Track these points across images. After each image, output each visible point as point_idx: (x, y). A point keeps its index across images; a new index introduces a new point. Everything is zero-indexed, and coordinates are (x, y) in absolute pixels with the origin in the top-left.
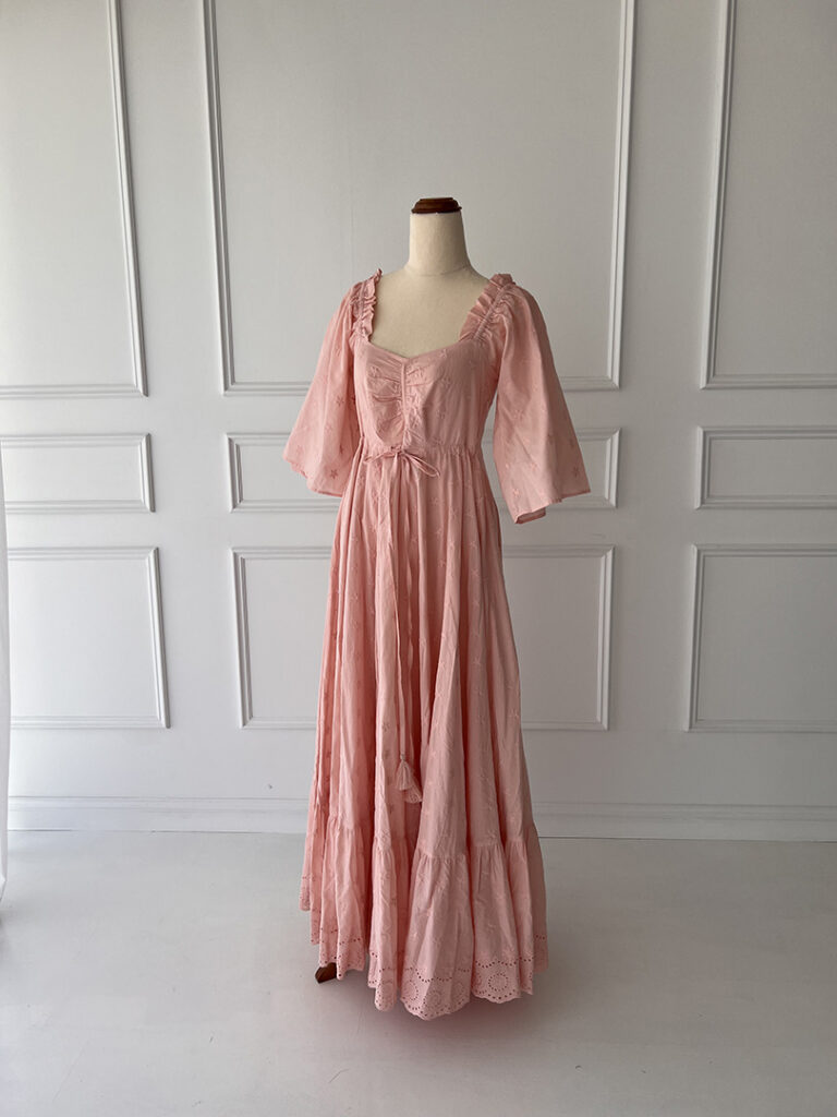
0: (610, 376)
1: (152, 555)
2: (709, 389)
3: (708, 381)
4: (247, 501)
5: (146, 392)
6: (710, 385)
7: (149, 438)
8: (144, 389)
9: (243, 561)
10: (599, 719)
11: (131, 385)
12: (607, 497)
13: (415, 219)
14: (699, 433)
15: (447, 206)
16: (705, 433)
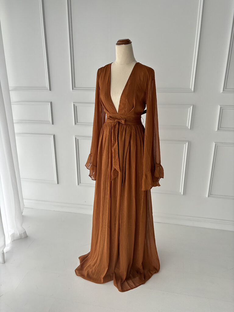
0: (191, 88)
2: (223, 93)
3: (223, 91)
4: (79, 123)
5: (50, 90)
6: (224, 92)
7: (51, 103)
8: (49, 89)
9: (78, 140)
10: (180, 191)
11: (46, 87)
12: (187, 126)
14: (219, 107)
16: (221, 107)
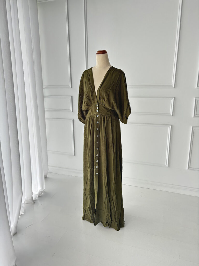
1: (72, 121)
3: (197, 87)
7: (71, 97)
10: (166, 164)
11: (69, 86)
12: (170, 113)
13: (97, 56)
15: (104, 52)
